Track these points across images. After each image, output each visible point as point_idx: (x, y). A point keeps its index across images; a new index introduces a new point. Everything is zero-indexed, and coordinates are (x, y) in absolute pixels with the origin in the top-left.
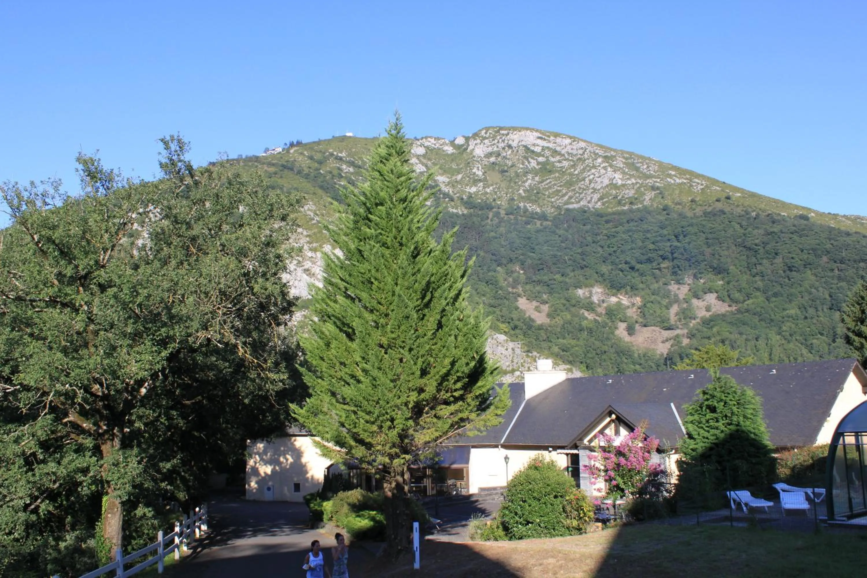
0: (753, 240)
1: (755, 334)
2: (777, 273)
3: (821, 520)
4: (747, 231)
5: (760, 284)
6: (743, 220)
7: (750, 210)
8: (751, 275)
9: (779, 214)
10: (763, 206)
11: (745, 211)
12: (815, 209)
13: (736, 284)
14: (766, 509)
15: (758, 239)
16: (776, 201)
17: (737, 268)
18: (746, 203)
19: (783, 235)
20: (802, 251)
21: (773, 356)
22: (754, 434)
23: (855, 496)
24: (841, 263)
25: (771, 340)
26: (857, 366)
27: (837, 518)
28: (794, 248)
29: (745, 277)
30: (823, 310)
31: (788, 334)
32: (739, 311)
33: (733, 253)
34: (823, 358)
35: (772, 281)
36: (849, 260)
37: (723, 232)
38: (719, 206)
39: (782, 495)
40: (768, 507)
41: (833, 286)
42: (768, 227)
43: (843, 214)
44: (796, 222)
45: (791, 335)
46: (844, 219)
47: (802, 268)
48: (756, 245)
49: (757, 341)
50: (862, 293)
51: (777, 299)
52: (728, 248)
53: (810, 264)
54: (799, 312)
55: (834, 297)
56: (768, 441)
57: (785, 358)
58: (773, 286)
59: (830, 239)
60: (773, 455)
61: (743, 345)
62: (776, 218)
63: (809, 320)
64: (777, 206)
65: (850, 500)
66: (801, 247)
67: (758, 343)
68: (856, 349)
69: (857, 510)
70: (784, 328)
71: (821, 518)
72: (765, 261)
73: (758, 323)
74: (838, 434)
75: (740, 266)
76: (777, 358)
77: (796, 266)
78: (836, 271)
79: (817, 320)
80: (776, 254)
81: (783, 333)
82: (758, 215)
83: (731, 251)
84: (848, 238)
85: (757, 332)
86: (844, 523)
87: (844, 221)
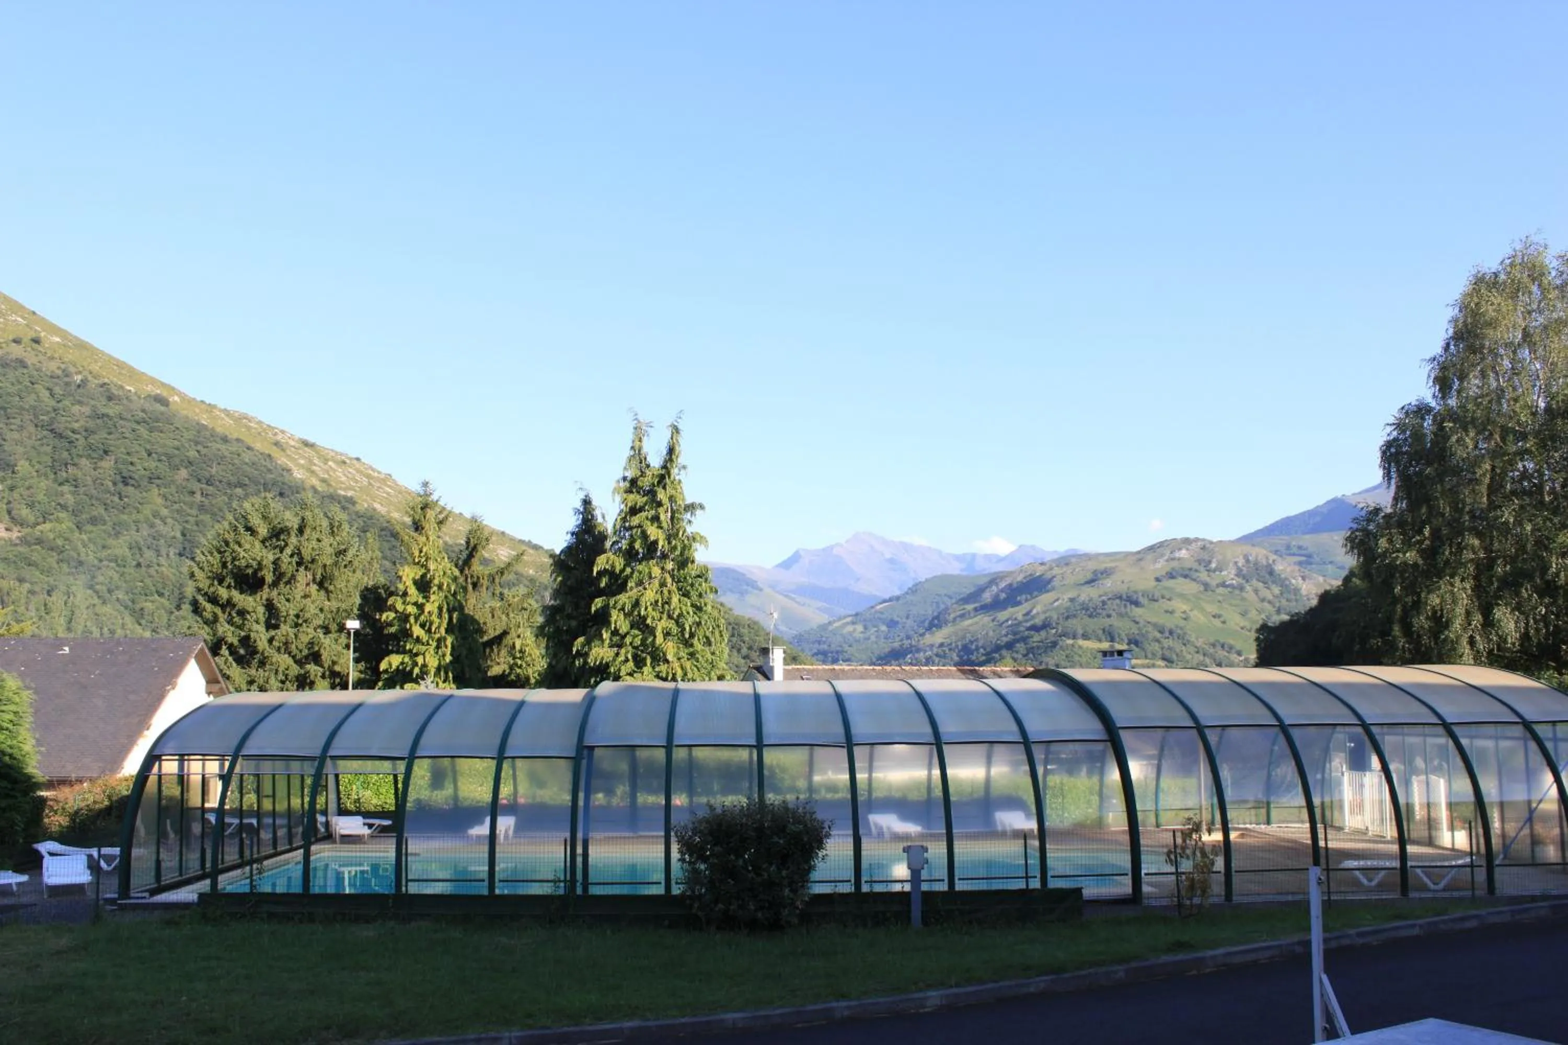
0: (70, 422)
1: (48, 583)
2: (102, 485)
3: (106, 900)
4: (60, 405)
5: (69, 499)
6: (57, 384)
7: (72, 369)
8: (55, 480)
9: (122, 387)
10: (95, 368)
11: (64, 371)
12: (182, 391)
13: (26, 493)
14: (15, 888)
15: (77, 421)
16: (121, 365)
17: (33, 466)
18: (68, 357)
19: (121, 422)
20: (149, 455)
21: (73, 623)
22: (11, 756)
23: (165, 858)
24: (207, 484)
25: (75, 596)
26: (202, 650)
27: (132, 895)
28: (137, 448)
29: (44, 484)
30: (168, 555)
31: (104, 588)
32: (24, 541)
33: (30, 438)
34: (158, 633)
35: (91, 498)
36: (220, 482)
37: (17, 399)
38: (16, 351)
39: (47, 861)
40: (19, 884)
41: (189, 518)
42: (98, 405)
43: (223, 407)
44: (147, 406)
45: (110, 591)
46: (223, 415)
47: (144, 483)
48: (73, 432)
49: (50, 596)
50: (227, 536)
51: (94, 529)
52: (21, 428)
53: (159, 478)
54: (128, 553)
55: (188, 537)
56: (34, 768)
57: (94, 629)
58: (93, 505)
59: (197, 443)
60: (42, 793)
61: (23, 601)
62: (116, 392)
63: (144, 569)
64: (120, 373)
65: (158, 862)
66: (148, 447)
67: (51, 599)
68: (205, 623)
69: (166, 879)
70: (101, 579)
71: (108, 896)
72: (84, 462)
73: (56, 566)
74: (153, 758)
75: (39, 462)
76: (80, 629)
77: (136, 477)
78: (198, 497)
79: (157, 571)
80: (106, 452)
81: (98, 587)
82: (84, 382)
83: (25, 434)
84: (224, 447)
85: (51, 580)
86: (143, 901)
87: (223, 419)
